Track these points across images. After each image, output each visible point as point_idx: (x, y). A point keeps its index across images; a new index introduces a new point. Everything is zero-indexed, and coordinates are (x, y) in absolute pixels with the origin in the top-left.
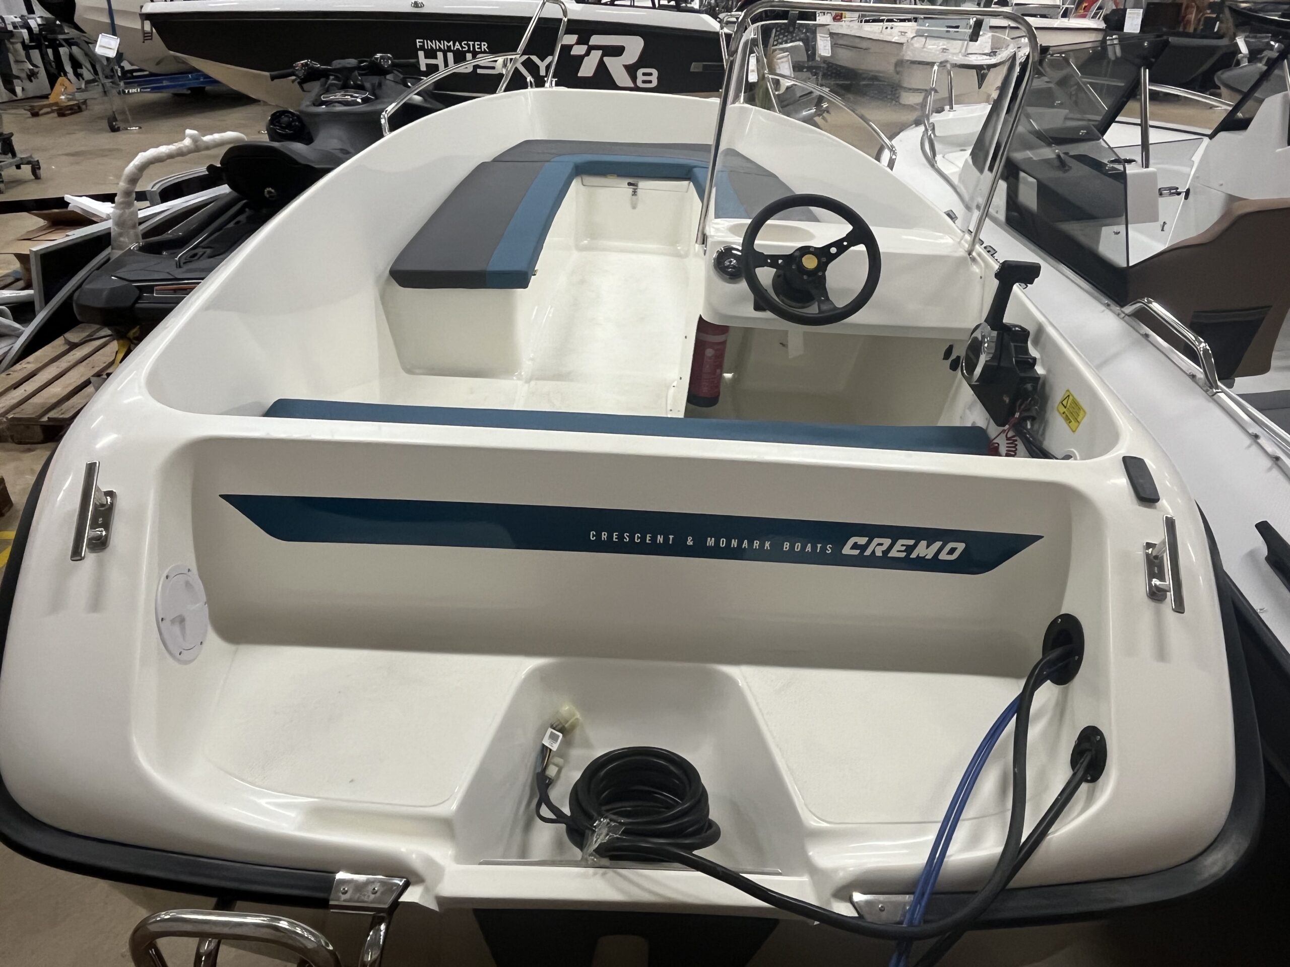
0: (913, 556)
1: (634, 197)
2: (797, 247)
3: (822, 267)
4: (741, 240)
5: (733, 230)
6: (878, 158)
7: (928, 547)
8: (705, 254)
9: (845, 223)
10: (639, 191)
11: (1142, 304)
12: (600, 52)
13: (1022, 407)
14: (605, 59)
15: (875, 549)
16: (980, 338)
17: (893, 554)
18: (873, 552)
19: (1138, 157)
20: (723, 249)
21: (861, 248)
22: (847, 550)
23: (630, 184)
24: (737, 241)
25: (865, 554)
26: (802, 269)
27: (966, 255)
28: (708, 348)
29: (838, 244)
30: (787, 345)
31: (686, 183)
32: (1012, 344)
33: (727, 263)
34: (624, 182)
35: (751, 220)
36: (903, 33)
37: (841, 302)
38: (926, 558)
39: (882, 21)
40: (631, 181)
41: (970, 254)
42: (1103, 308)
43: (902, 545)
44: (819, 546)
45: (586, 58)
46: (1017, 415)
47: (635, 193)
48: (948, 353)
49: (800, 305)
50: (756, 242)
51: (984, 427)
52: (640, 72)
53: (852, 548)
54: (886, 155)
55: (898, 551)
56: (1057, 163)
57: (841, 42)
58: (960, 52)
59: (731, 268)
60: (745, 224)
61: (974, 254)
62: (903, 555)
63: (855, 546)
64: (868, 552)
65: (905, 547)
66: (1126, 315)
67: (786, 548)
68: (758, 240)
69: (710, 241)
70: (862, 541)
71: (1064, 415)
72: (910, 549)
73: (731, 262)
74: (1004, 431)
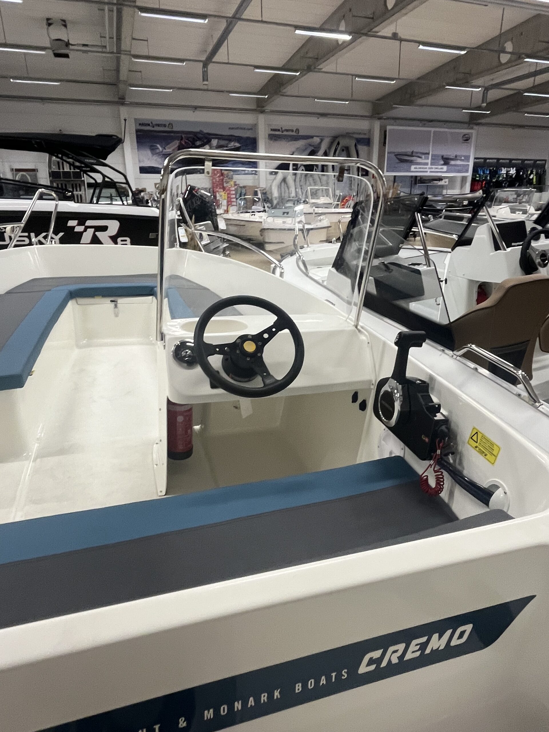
0: (428, 651)
1: (116, 309)
2: (237, 335)
3: (260, 349)
4: (192, 335)
5: (184, 327)
6: (274, 272)
7: (439, 639)
8: (164, 349)
9: (269, 314)
10: (118, 305)
11: (467, 349)
12: (93, 230)
13: (441, 445)
14: (97, 233)
15: (392, 658)
16: (390, 390)
17: (409, 656)
18: (390, 661)
19: (423, 261)
20: (179, 343)
21: (287, 331)
22: (363, 669)
23: (112, 301)
24: (189, 336)
25: (382, 666)
26: (245, 354)
27: (354, 328)
28: (179, 415)
29: (268, 330)
30: (240, 407)
31: (151, 297)
32: (419, 395)
33: (183, 354)
34: (108, 300)
35: (198, 319)
36: (261, 217)
37: (279, 375)
38: (440, 649)
39: (249, 212)
40: (112, 299)
41: (356, 327)
42: (440, 353)
43: (417, 645)
44: (334, 674)
45: (84, 233)
46: (439, 452)
47: (116, 306)
48: (355, 397)
49: (246, 380)
50: (205, 335)
51: (402, 455)
52: (119, 240)
53: (368, 665)
54: (278, 271)
55: (413, 652)
56: (383, 267)
57: (232, 222)
58: (292, 223)
59: (187, 357)
60: (194, 322)
61: (359, 327)
62: (418, 654)
63: (371, 662)
64: (384, 664)
65: (419, 646)
66: (457, 356)
67: (299, 689)
68: (206, 333)
69: (167, 338)
70: (376, 654)
71: (477, 449)
72: (423, 646)
73: (187, 352)
74: (430, 465)
